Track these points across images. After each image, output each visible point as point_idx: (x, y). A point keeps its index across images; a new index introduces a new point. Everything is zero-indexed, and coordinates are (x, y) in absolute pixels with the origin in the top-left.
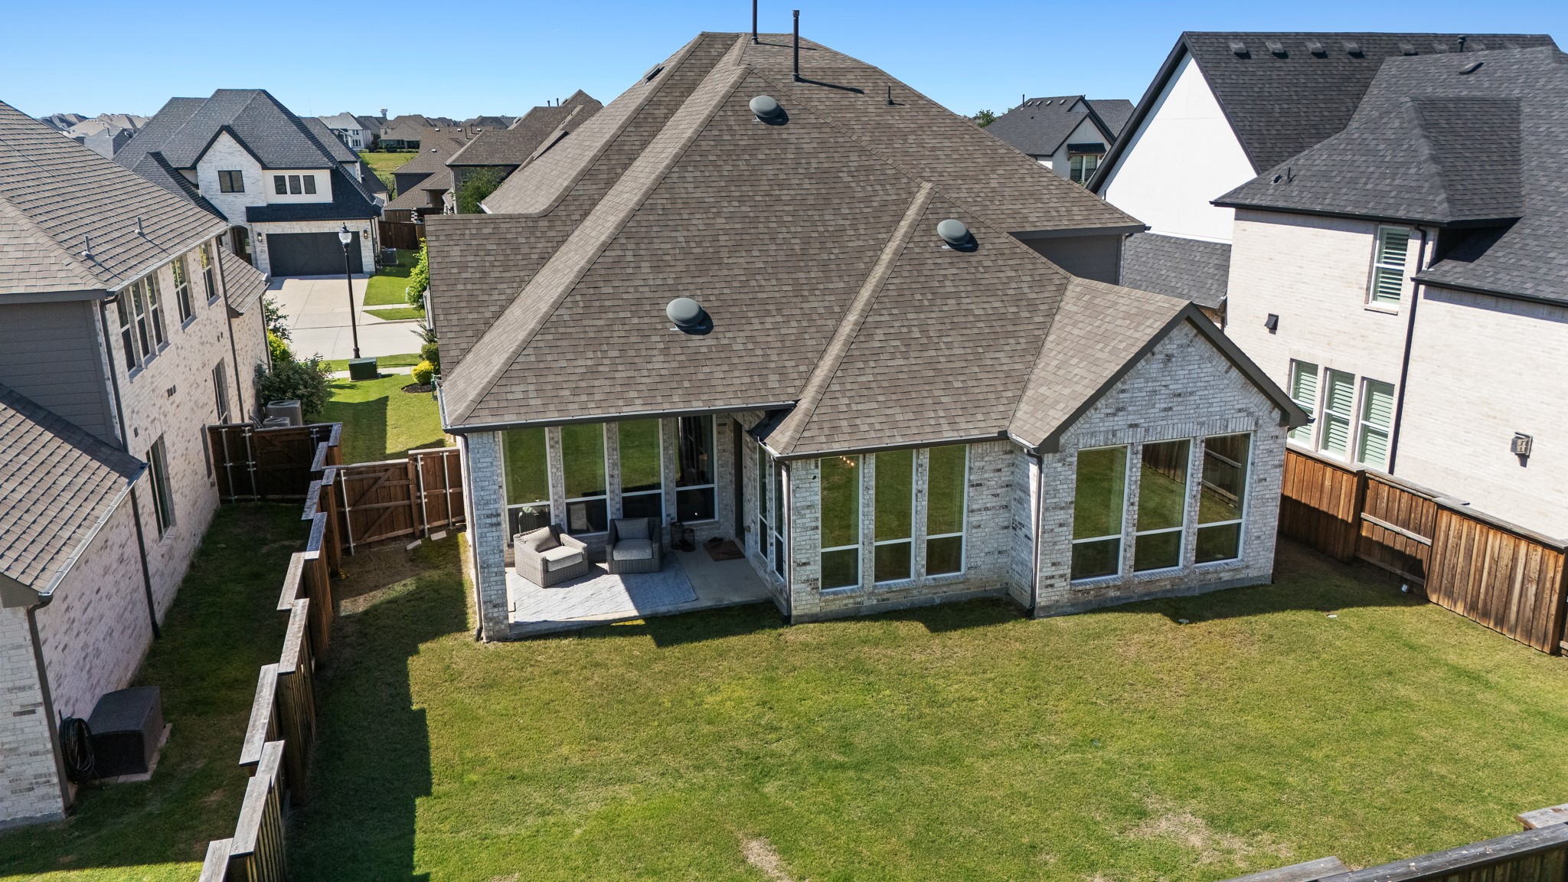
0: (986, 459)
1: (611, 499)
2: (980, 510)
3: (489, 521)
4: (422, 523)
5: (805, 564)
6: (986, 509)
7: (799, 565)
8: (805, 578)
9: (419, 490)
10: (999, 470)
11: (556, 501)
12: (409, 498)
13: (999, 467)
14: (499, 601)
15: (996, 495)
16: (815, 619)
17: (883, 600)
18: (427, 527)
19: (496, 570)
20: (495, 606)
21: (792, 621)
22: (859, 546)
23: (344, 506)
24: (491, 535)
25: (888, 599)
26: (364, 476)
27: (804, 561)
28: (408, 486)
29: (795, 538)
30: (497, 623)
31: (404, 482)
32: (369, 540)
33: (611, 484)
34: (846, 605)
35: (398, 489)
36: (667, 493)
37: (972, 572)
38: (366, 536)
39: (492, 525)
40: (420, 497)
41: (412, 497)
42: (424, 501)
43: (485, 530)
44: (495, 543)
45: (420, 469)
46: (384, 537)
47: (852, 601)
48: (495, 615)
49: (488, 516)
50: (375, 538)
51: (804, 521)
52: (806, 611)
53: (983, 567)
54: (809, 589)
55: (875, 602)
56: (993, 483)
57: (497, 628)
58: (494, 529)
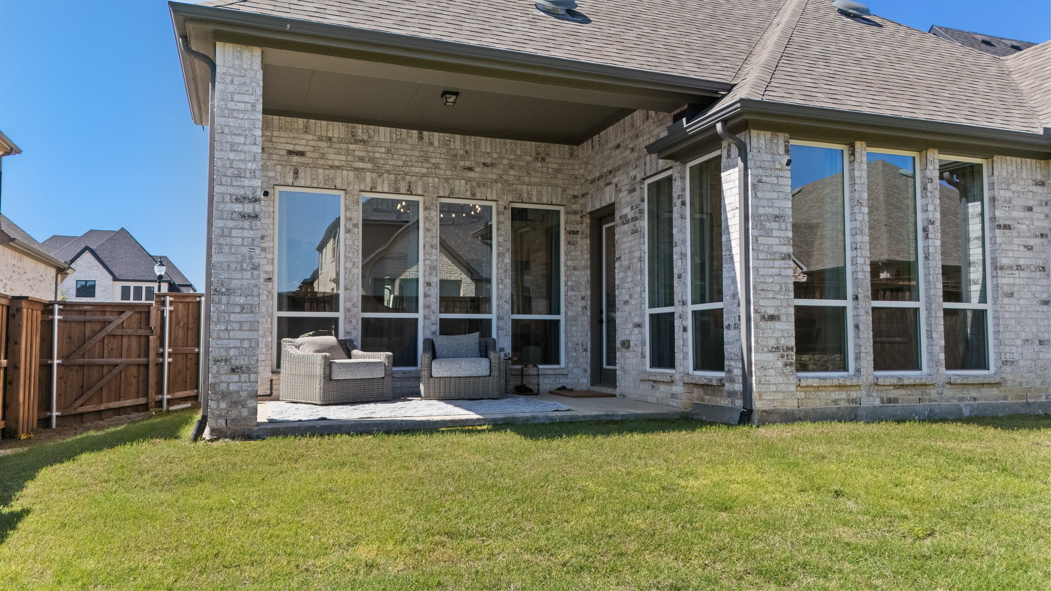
0: (1013, 187)
1: (425, 318)
2: (1011, 268)
3: (238, 207)
4: (160, 391)
5: (772, 318)
6: (1019, 268)
7: (763, 318)
8: (772, 343)
9: (162, 345)
10: (1030, 209)
11: (348, 310)
12: (147, 355)
13: (1030, 203)
14: (242, 362)
15: (1030, 248)
16: (789, 418)
17: (890, 401)
18: (166, 396)
19: (242, 300)
20: (233, 371)
21: (756, 417)
22: (848, 303)
23: (51, 358)
24: (243, 234)
25: (895, 400)
26: (88, 317)
27: (771, 311)
28: (147, 337)
29: (756, 269)
30: (235, 404)
31: (143, 332)
32: (81, 410)
33: (426, 296)
34: (835, 402)
35: (134, 342)
36: (499, 318)
37: (1008, 369)
38: (78, 403)
39: (243, 216)
40: (162, 355)
41: (152, 354)
42: (167, 360)
43: (230, 224)
44: (245, 250)
45: (167, 314)
46: (103, 407)
47: (843, 395)
48: (233, 387)
49: (239, 200)
50: (89, 408)
51: (770, 241)
52: (777, 404)
53: (1021, 363)
54: (780, 364)
55: (877, 402)
56: (1024, 227)
57: (234, 413)
58: (246, 224)
